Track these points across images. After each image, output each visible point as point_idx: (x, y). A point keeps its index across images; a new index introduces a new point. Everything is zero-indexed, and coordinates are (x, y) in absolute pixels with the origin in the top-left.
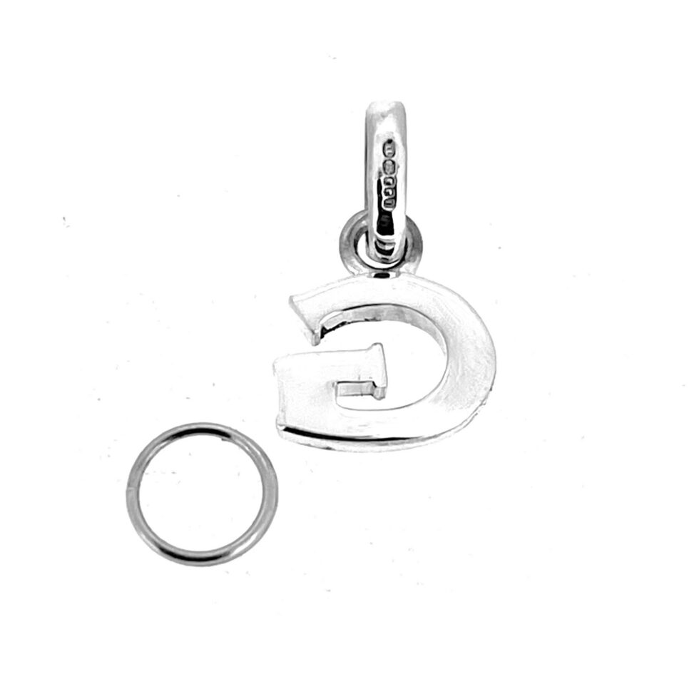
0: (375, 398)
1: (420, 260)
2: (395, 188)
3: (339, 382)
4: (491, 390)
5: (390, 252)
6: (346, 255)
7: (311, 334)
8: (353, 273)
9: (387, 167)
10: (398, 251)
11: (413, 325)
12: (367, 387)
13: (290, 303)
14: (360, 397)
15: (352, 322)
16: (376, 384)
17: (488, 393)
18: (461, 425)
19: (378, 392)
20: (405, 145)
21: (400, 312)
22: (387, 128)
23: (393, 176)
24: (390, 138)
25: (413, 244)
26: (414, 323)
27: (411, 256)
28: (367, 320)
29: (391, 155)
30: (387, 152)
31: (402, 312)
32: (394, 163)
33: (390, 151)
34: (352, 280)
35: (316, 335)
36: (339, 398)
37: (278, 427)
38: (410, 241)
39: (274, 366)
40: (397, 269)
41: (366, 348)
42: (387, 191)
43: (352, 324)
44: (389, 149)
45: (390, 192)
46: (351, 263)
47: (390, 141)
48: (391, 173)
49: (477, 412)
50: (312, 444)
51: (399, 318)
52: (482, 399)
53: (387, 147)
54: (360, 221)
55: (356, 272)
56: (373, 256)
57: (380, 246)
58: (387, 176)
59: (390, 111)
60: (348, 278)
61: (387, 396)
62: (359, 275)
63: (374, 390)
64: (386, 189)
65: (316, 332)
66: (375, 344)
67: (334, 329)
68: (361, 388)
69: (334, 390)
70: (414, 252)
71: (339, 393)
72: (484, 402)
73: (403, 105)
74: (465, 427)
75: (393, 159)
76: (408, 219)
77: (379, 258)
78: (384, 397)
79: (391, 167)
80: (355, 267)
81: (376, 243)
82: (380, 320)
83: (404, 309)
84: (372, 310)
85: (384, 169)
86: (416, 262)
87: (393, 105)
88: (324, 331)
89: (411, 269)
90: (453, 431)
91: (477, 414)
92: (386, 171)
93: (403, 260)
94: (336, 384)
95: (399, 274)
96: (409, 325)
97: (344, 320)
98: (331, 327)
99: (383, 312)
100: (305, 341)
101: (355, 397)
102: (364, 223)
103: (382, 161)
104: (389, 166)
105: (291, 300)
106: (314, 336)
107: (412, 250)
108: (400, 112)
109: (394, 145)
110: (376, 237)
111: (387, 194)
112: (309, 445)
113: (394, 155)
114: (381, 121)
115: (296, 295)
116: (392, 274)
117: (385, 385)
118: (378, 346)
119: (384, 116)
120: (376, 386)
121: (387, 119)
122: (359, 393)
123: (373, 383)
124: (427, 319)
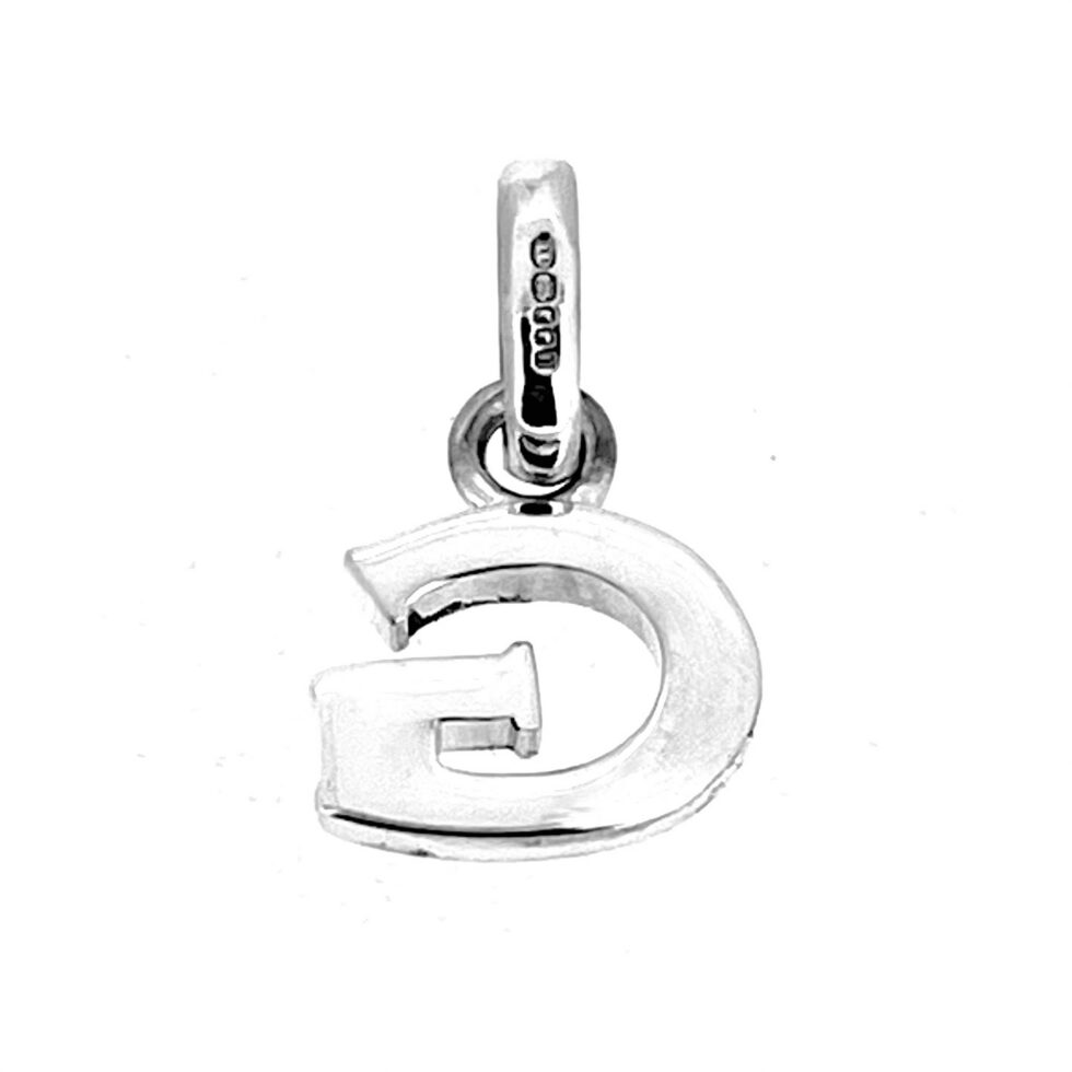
0: (518, 754)
1: (609, 481)
2: (557, 330)
3: (444, 720)
4: (750, 734)
5: (549, 461)
6: (460, 468)
7: (388, 625)
8: (475, 505)
9: (539, 288)
10: (566, 459)
11: (598, 610)
12: (501, 732)
13: (345, 564)
14: (488, 752)
15: (475, 603)
16: (519, 724)
17: (743, 744)
18: (689, 804)
19: (523, 744)
20: (575, 243)
21: (569, 582)
22: (538, 211)
23: (552, 304)
24: (545, 229)
25: (597, 446)
26: (599, 605)
27: (592, 470)
28: (503, 600)
29: (547, 264)
30: (540, 258)
31: (574, 583)
32: (553, 279)
33: (546, 256)
34: (473, 517)
35: (399, 630)
36: (443, 755)
37: (322, 810)
38: (590, 442)
39: (312, 689)
40: (564, 497)
41: (500, 652)
42: (542, 334)
43: (473, 608)
44: (544, 251)
45: (547, 337)
46: (471, 485)
47: (545, 237)
48: (549, 299)
49: (722, 779)
50: (389, 844)
51: (569, 595)
52: (733, 754)
53: (539, 248)
54: (491, 402)
55: (480, 503)
56: (515, 470)
57: (530, 448)
58: (540, 305)
59: (545, 177)
60: (465, 513)
61: (541, 750)
62: (484, 508)
63: (514, 736)
64: (538, 331)
65: (398, 620)
66: (518, 644)
67: (435, 617)
68: (488, 732)
69: (432, 737)
70: (598, 462)
71: (444, 745)
72: (738, 761)
73: (570, 168)
74: (698, 810)
75: (552, 271)
76: (584, 395)
77: (527, 473)
78: (535, 753)
79: (548, 288)
80: (478, 492)
81: (520, 440)
82: (529, 601)
83: (575, 574)
84: (512, 577)
85: (534, 290)
86: (603, 482)
87: (550, 168)
88: (416, 622)
89: (593, 497)
90: (673, 817)
91: (722, 785)
92: (539, 296)
93: (575, 479)
94: (436, 723)
95: (569, 508)
96: (589, 611)
97: (457, 600)
98: (431, 613)
99: (533, 582)
100: (378, 640)
101: (478, 752)
102: (498, 406)
103: (530, 276)
104: (544, 284)
105: (348, 557)
106: (394, 628)
107: (594, 460)
108: (565, 181)
109: (553, 243)
110: (522, 429)
111: (540, 341)
112: (382, 846)
113: (553, 263)
114: (529, 199)
115: (359, 549)
116: (556, 506)
117: (535, 726)
118: (525, 647)
119: (531, 188)
120: (517, 729)
121: (537, 195)
122: (487, 744)
123: (513, 721)
124: (621, 595)
